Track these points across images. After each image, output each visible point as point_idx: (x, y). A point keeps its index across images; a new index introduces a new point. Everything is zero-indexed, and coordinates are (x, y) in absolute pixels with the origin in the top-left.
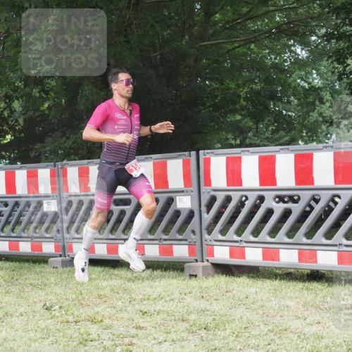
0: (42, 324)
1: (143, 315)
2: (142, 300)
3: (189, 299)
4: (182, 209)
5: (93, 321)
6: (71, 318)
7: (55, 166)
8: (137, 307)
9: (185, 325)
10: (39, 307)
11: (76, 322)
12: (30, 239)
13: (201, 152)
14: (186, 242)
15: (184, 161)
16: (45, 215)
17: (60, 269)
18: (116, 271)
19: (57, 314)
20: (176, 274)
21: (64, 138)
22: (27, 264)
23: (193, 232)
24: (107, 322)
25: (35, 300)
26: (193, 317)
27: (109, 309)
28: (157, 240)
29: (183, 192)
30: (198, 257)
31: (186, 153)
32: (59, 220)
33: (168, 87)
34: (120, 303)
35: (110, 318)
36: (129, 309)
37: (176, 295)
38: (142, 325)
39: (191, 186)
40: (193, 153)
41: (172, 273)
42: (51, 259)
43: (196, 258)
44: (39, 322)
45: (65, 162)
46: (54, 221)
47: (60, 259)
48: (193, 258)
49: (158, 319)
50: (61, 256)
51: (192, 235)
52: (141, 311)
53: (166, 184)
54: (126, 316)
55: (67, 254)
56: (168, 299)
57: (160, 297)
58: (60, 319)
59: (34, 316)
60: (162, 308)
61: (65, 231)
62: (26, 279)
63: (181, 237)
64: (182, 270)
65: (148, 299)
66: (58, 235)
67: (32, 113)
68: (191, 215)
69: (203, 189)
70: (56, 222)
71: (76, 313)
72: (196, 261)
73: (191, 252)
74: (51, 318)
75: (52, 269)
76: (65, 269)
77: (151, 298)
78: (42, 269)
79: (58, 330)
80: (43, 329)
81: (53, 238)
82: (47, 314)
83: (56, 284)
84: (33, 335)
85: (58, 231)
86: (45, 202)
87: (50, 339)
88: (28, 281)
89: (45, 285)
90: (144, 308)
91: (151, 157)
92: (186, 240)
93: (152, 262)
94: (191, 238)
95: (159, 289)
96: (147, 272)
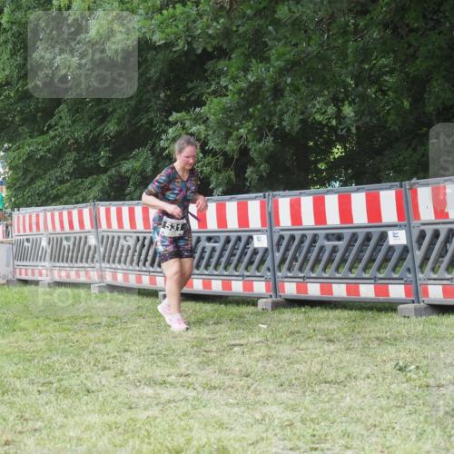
0: (395, 388)
6: (431, 382)
7: (401, 186)
10: (389, 367)
11: (438, 386)
12: (372, 281)
16: (391, 249)
17: (413, 318)
19: (414, 376)
21: (410, 151)
22: (370, 313)
25: (385, 358)
32: (409, 255)
42: (401, 306)
44: (393, 386)
45: (414, 180)
46: (402, 259)
47: (412, 306)
50: (413, 302)
55: (421, 299)
58: (418, 383)
59: (384, 379)
61: (417, 269)
62: (370, 332)
66: (409, 276)
67: (368, 119)
70: (405, 259)
71: (438, 375)
74: (407, 381)
75: (402, 319)
76: (420, 318)
78: (390, 320)
79: (416, 396)
80: (398, 395)
81: (402, 279)
82: (401, 376)
83: (409, 338)
84: (384, 402)
85: (409, 270)
86: (390, 233)
87: (407, 407)
88: (373, 335)
89: (396, 339)
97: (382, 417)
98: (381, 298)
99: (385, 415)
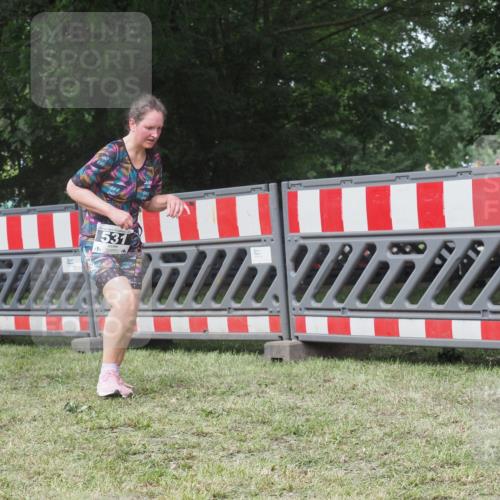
0: (64, 432)
1: (207, 416)
3: (271, 392)
4: (259, 265)
5: (136, 426)
6: (104, 423)
7: (77, 208)
8: (199, 405)
9: (267, 429)
10: (59, 407)
11: (112, 428)
12: (45, 313)
13: (284, 183)
14: (266, 312)
15: (260, 197)
16: (66, 277)
17: (89, 354)
18: (168, 356)
19: (86, 418)
20: (252, 357)
22: (41, 348)
23: (276, 298)
24: (156, 426)
25: (54, 398)
26: (277, 417)
27: (158, 409)
28: (225, 310)
29: (259, 241)
30: (284, 333)
31: (263, 186)
32: (85, 284)
34: (174, 400)
35: (160, 420)
36: (186, 408)
37: (253, 388)
38: (205, 430)
39: (270, 233)
40: (273, 186)
41: (246, 356)
42: (76, 340)
43: (281, 334)
44: (61, 429)
46: (77, 288)
47: (87, 339)
48: (276, 335)
49: (228, 421)
50: (89, 335)
51: (274, 303)
52: (203, 411)
53: (235, 230)
54: (183, 417)
55: (98, 332)
56: (242, 392)
57: (231, 391)
58: (89, 425)
59: (52, 421)
60: (233, 406)
61: (94, 300)
62: (40, 369)
63: (258, 305)
64: (261, 352)
65: (214, 394)
66: (85, 306)
67: (42, 133)
68: (272, 273)
69: (288, 235)
70: (80, 288)
71: (112, 415)
72: (281, 338)
73: (274, 326)
74: (77, 423)
75: (77, 355)
76: (96, 353)
77: (219, 391)
78: (63, 355)
79: (87, 439)
80: (66, 439)
81: (77, 310)
82: (71, 418)
83: (83, 375)
84: (50, 446)
85: (85, 300)
86: (64, 259)
87: (76, 452)
88: (42, 372)
89: (68, 377)
90: (207, 407)
91: (213, 193)
92: (266, 309)
93: (218, 341)
94: (273, 307)
95: (229, 379)
96: (212, 356)
97: (47, 463)
98: (54, 331)
99: (51, 461)
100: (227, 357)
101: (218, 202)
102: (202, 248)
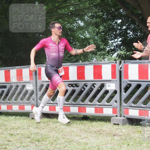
1: (11, 135)
2: (11, 129)
3: (31, 128)
4: (29, 90)
8: (9, 132)
9: (29, 139)
13: (37, 65)
20: (26, 117)
23: (34, 100)
26: (33, 136)
28: (18, 103)
29: (29, 82)
33: (24, 37)
34: (1, 131)
36: (5, 133)
37: (26, 127)
38: (10, 140)
39: (33, 80)
41: (24, 117)
49: (18, 137)
53: (22, 79)
54: (4, 136)
56: (22, 128)
57: (19, 128)
60: (19, 133)
63: (28, 102)
64: (29, 116)
65: (13, 129)
69: (38, 81)
77: (15, 128)
90: (11, 133)
91: (15, 68)
92: (30, 103)
93: (15, 112)
94: (33, 102)
95: (18, 124)
96: (14, 117)
100: (18, 117)
101: (17, 70)
102: (11, 84)
